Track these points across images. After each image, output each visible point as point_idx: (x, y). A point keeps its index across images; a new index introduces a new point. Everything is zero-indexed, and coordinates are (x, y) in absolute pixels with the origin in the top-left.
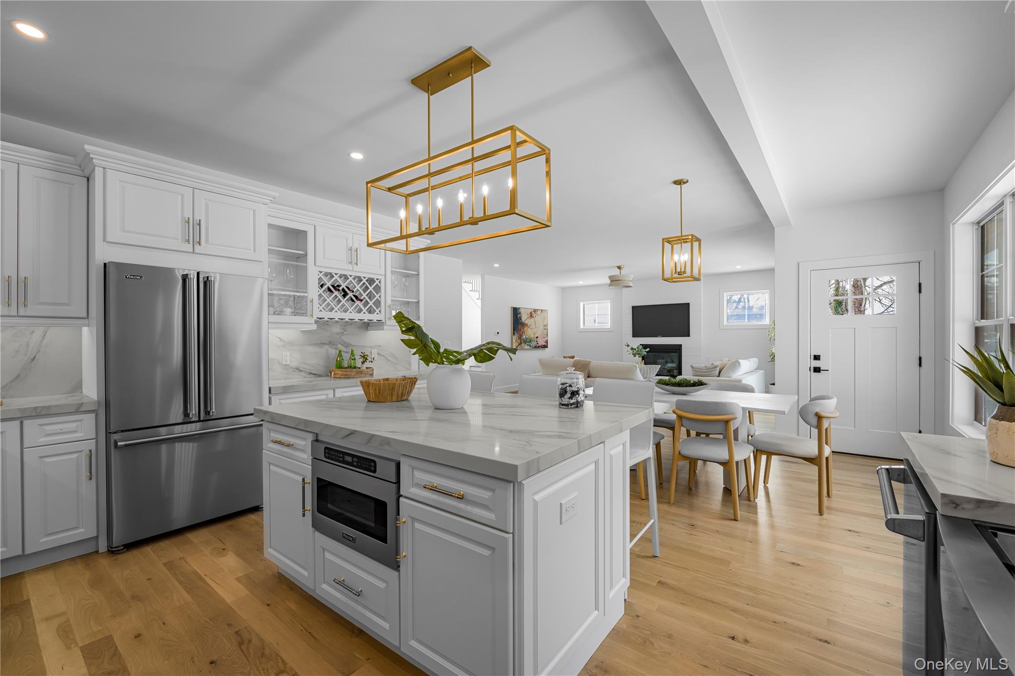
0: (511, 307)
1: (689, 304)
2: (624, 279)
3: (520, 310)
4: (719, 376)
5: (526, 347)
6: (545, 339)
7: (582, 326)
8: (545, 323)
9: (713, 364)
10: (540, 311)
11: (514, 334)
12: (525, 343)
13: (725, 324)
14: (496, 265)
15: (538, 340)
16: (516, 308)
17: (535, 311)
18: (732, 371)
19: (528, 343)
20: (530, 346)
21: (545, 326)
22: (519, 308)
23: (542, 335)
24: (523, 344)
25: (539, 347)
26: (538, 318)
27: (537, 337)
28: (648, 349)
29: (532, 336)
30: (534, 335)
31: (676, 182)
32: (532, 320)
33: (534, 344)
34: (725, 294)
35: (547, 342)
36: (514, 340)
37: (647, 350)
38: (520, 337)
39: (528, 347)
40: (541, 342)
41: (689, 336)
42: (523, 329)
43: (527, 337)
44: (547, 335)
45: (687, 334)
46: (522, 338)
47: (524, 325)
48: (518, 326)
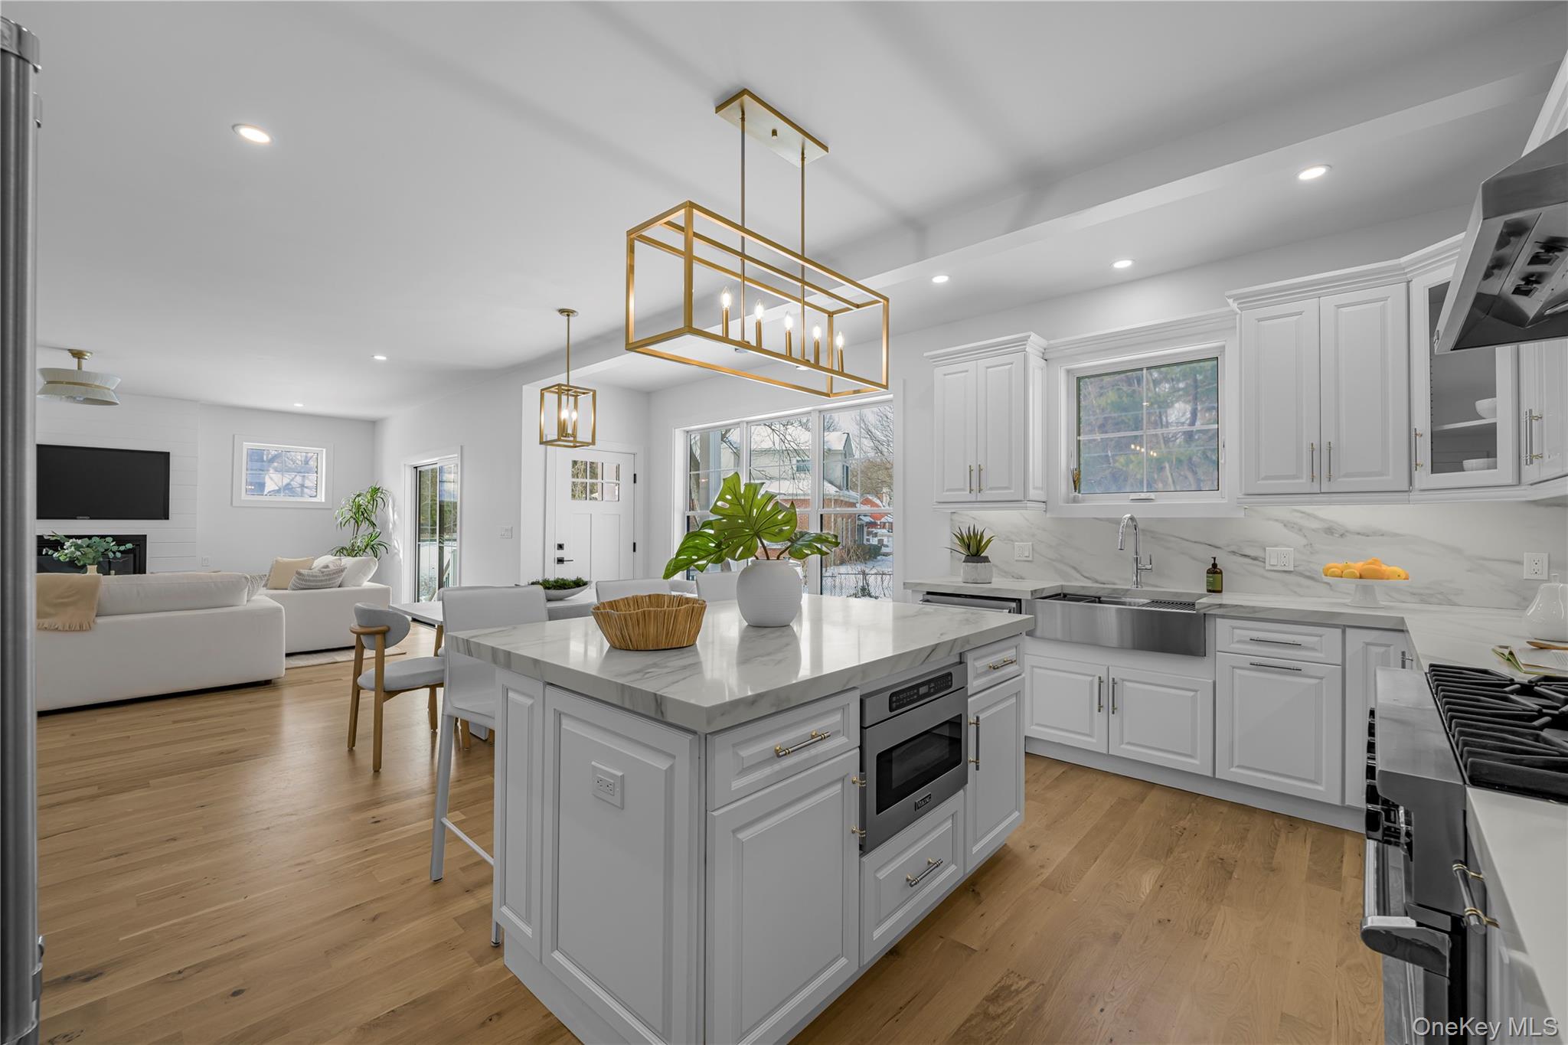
1: (167, 453)
2: (97, 383)
13: (242, 498)
28: (129, 546)
31: (562, 311)
34: (244, 444)
37: (122, 548)
41: (167, 517)
45: (162, 512)
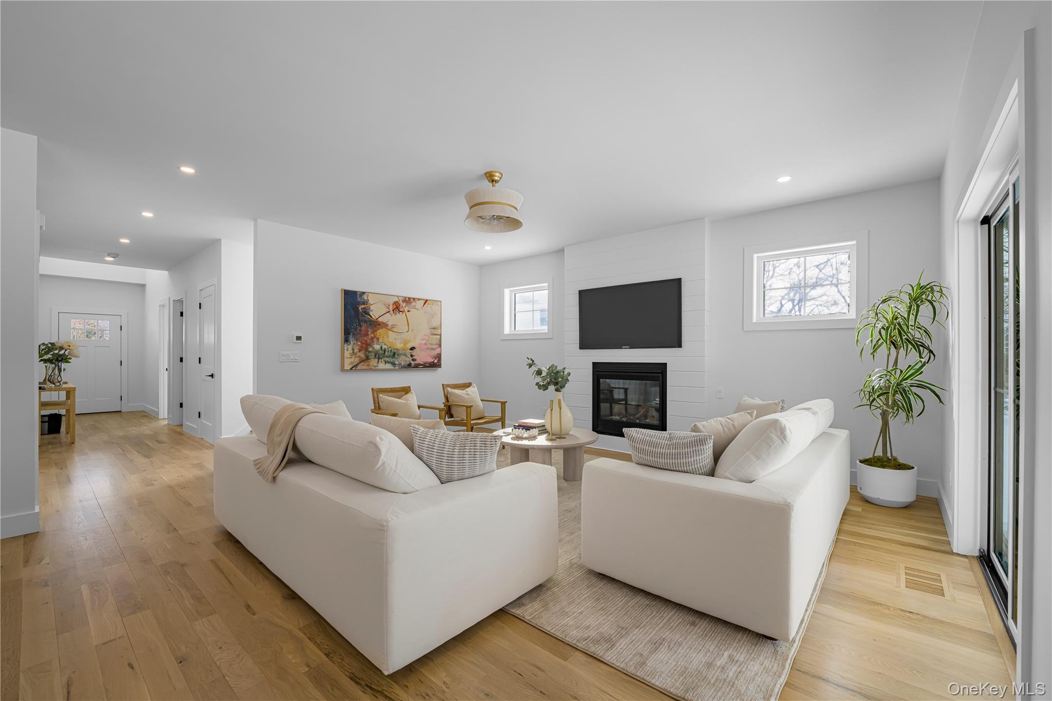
0: (342, 289)
1: (679, 281)
3: (365, 297)
4: (712, 473)
5: (382, 365)
6: (437, 351)
7: (507, 331)
8: (435, 324)
9: (695, 429)
10: (423, 302)
11: (346, 340)
12: (379, 358)
13: (754, 321)
14: (188, 170)
15: (414, 352)
16: (355, 293)
17: (408, 301)
18: (758, 458)
19: (386, 359)
20: (394, 364)
21: (434, 328)
22: (364, 293)
23: (425, 344)
24: (374, 362)
25: (417, 366)
26: (416, 315)
27: (412, 349)
29: (399, 345)
30: (405, 344)
32: (400, 317)
33: (403, 360)
34: (755, 256)
35: (439, 357)
36: (347, 354)
38: (365, 347)
39: (389, 366)
40: (422, 357)
41: (679, 345)
42: (374, 332)
43: (384, 347)
44: (440, 345)
45: (676, 342)
46: (370, 349)
47: (376, 325)
48: (361, 326)
